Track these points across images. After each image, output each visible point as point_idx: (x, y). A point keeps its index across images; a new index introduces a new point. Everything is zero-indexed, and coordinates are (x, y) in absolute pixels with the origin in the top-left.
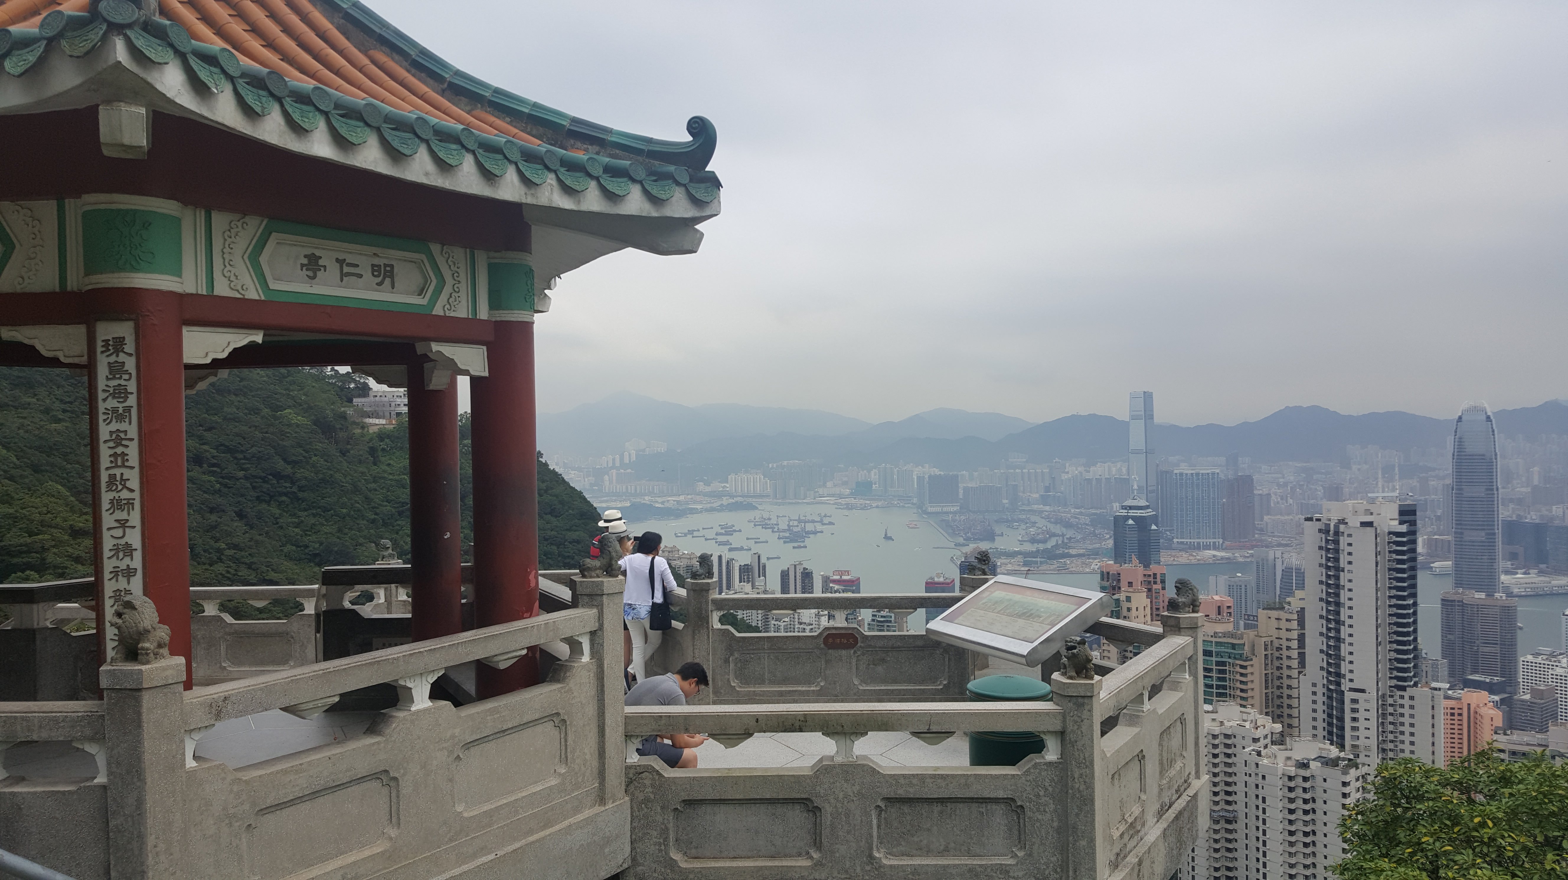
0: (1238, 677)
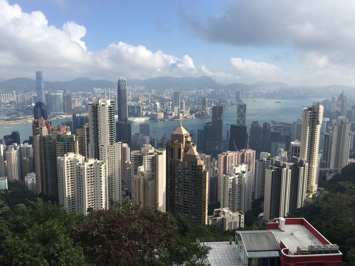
0: (73, 146)
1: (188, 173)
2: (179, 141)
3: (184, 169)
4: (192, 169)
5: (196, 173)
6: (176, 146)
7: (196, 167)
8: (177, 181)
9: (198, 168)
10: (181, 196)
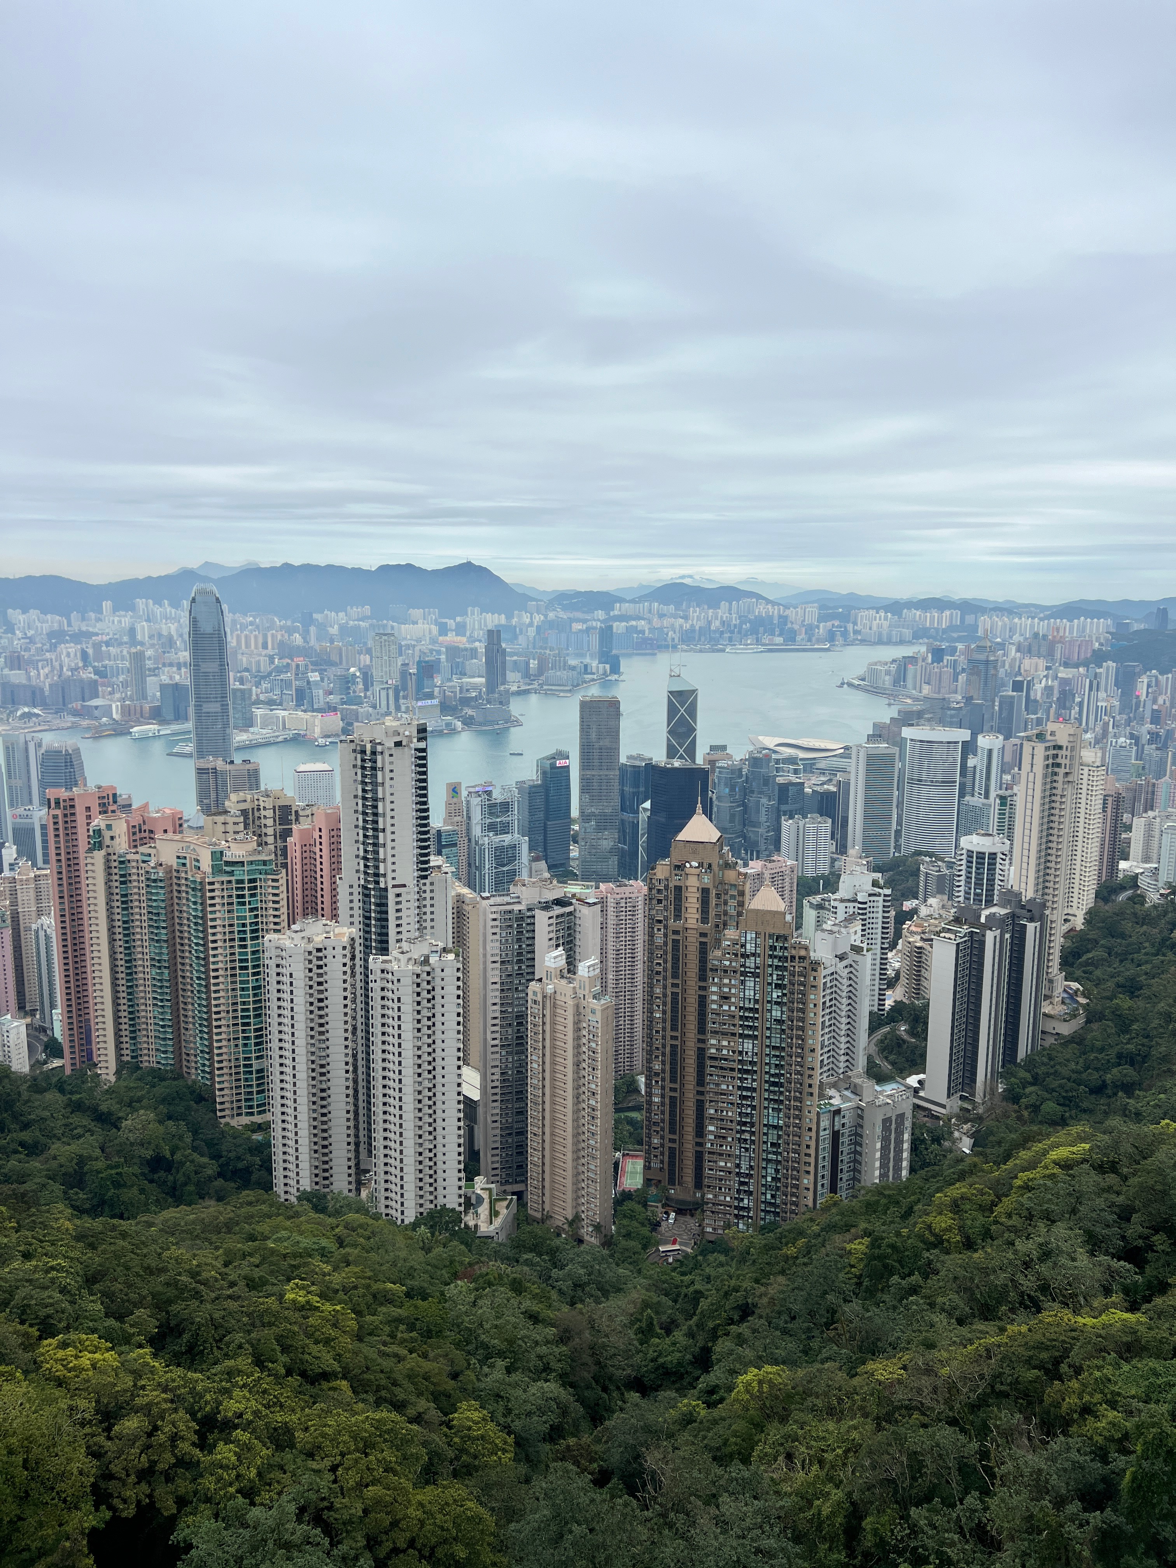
0: (270, 890)
1: (758, 968)
2: (701, 865)
3: (743, 956)
4: (770, 956)
5: (785, 969)
6: (693, 883)
7: (786, 948)
8: (715, 998)
9: (794, 952)
10: (732, 1044)
